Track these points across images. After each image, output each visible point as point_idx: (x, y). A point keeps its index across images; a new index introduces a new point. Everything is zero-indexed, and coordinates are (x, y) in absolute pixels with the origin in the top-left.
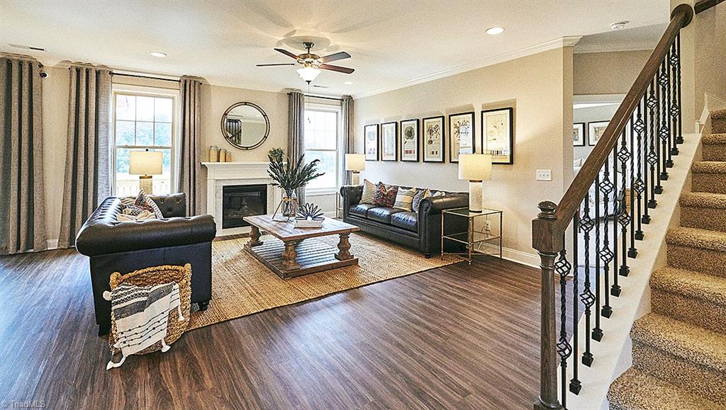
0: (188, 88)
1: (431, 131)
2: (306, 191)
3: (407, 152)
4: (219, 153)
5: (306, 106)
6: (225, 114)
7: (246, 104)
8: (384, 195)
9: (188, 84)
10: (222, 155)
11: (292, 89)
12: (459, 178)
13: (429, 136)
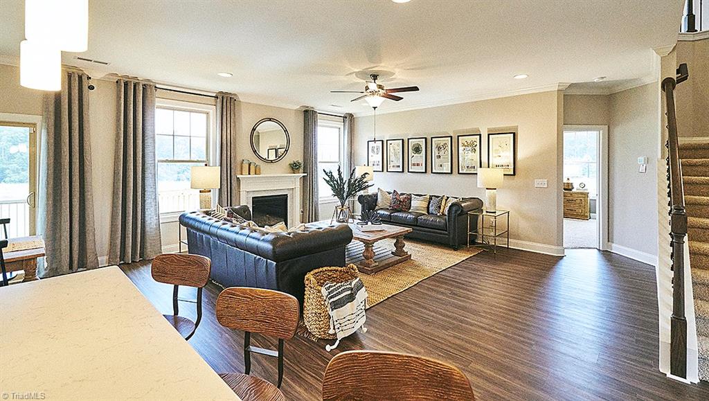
0: (225, 104)
1: (439, 148)
2: (319, 199)
3: (414, 165)
4: (250, 165)
5: (320, 122)
6: (254, 129)
7: (270, 120)
8: (400, 201)
9: (225, 100)
10: (252, 168)
11: (308, 107)
12: (478, 186)
13: (437, 152)
